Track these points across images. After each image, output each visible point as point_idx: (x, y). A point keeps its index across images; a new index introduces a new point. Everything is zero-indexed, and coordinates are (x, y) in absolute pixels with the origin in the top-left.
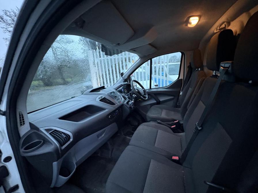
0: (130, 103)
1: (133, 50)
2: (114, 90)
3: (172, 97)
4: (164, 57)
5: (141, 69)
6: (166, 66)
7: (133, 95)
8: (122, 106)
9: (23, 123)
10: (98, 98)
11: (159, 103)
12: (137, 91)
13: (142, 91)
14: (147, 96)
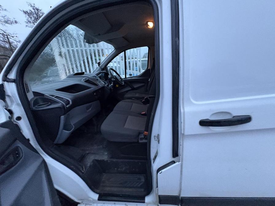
0: (110, 86)
1: (109, 41)
2: (95, 75)
3: (143, 84)
4: (134, 50)
5: (116, 64)
6: (139, 61)
7: (112, 79)
8: (103, 88)
9: (28, 91)
10: (83, 79)
11: (133, 89)
12: (114, 77)
13: (118, 78)
14: (123, 83)
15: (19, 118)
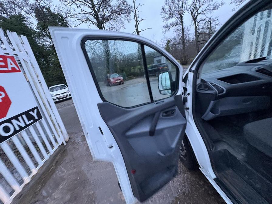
9: (198, 78)
10: (254, 68)
15: (189, 94)
